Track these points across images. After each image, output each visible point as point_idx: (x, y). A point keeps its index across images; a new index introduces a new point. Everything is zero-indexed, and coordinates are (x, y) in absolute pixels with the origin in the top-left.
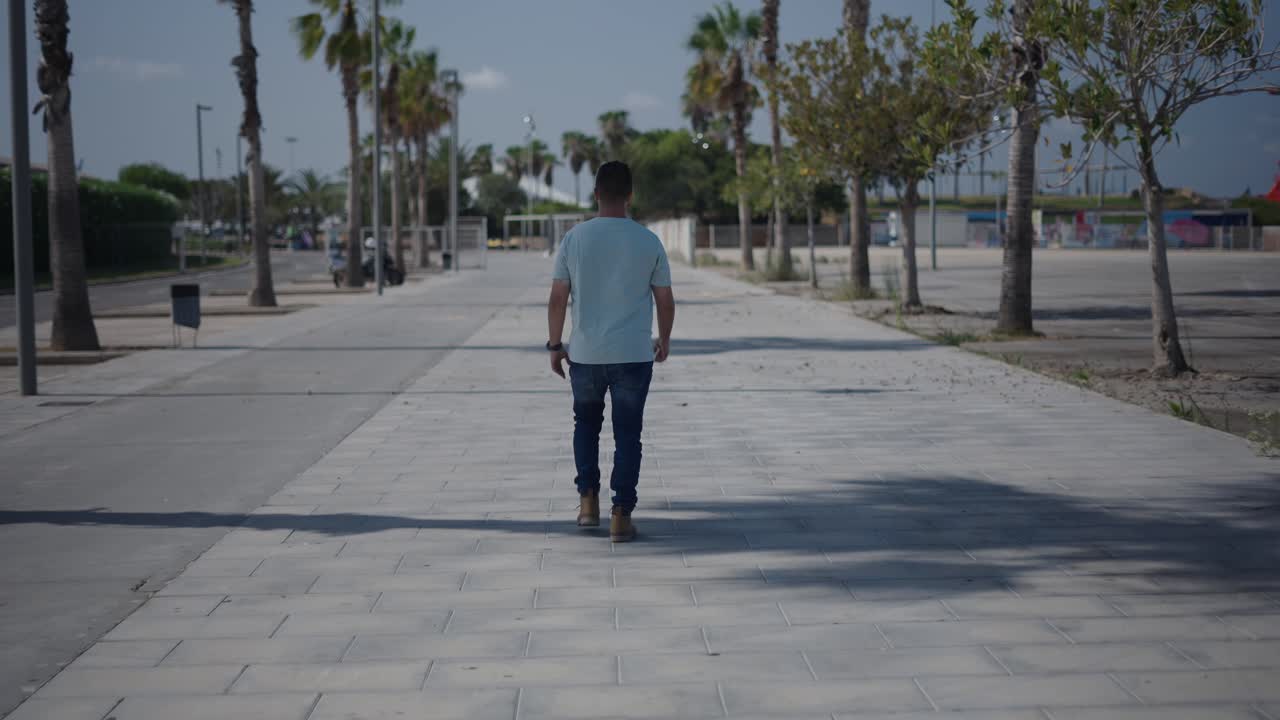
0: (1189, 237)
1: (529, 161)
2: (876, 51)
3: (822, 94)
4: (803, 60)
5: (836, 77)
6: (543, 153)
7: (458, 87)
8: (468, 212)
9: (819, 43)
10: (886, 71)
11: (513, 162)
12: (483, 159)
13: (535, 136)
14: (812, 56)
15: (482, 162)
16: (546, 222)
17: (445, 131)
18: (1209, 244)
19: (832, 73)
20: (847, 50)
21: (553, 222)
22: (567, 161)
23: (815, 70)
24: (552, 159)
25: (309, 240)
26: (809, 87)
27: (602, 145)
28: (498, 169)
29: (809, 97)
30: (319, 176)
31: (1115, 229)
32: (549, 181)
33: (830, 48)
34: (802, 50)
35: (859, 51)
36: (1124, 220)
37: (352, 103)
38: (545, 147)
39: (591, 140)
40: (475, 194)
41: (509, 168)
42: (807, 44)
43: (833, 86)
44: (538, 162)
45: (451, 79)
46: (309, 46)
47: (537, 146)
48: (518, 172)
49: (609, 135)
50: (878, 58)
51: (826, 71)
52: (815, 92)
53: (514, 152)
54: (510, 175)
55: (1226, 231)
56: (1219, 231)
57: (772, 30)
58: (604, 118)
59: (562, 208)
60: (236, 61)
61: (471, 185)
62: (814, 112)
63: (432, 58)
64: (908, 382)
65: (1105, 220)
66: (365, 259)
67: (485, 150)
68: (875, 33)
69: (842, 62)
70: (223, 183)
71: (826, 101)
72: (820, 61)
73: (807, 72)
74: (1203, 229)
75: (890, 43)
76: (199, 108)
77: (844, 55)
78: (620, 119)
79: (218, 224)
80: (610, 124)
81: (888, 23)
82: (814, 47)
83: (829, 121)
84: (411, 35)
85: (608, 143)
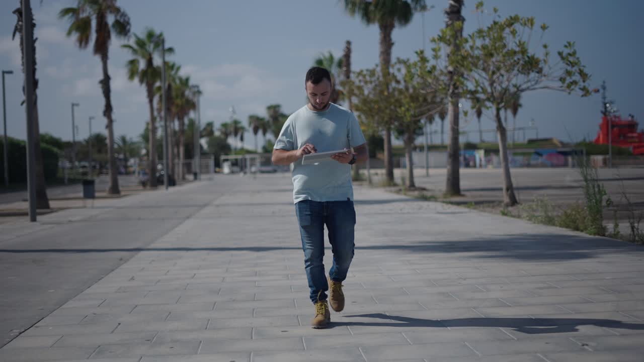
0: (555, 161)
1: (232, 129)
2: (393, 74)
3: (370, 93)
4: (361, 78)
5: (376, 85)
6: (239, 125)
7: (199, 92)
8: (204, 154)
9: (367, 70)
10: (398, 82)
11: (224, 130)
12: (209, 129)
13: (236, 117)
14: (364, 76)
15: (209, 130)
16: (241, 159)
17: (192, 115)
18: (565, 165)
19: (373, 84)
20: (381, 74)
21: (245, 160)
22: (251, 130)
23: (366, 82)
24: (243, 129)
25: (123, 170)
26: (363, 91)
27: (268, 122)
28: (217, 134)
29: (363, 94)
30: (128, 138)
31: (520, 158)
32: (242, 139)
33: (372, 73)
34: (360, 74)
35: (386, 74)
36: (523, 154)
37: (151, 101)
38: (239, 122)
39: (262, 119)
40: (205, 146)
41: (222, 133)
42: (362, 71)
43: (374, 89)
44: (236, 129)
45: (196, 89)
46: (132, 75)
47: (236, 122)
48: (227, 135)
49: (272, 116)
50: (394, 77)
51: (371, 82)
52: (366, 92)
53: (225, 125)
54: (223, 137)
55: (573, 159)
56: (570, 159)
57: (348, 64)
58: (269, 108)
59: (249, 152)
60: (101, 82)
61: (204, 142)
62: (365, 101)
63: (187, 80)
64: (401, 210)
65: (515, 154)
66: (158, 175)
67: (210, 125)
68: (393, 66)
69: (378, 79)
70: (79, 143)
71: (371, 96)
72: (368, 78)
73: (362, 84)
74: (562, 158)
75: (399, 70)
76: (73, 105)
77: (379, 76)
78: (277, 109)
79: (77, 163)
80: (272, 111)
81: (400, 61)
82: (365, 72)
83: (373, 105)
84: (178, 68)
85: (271, 120)
